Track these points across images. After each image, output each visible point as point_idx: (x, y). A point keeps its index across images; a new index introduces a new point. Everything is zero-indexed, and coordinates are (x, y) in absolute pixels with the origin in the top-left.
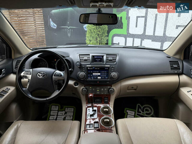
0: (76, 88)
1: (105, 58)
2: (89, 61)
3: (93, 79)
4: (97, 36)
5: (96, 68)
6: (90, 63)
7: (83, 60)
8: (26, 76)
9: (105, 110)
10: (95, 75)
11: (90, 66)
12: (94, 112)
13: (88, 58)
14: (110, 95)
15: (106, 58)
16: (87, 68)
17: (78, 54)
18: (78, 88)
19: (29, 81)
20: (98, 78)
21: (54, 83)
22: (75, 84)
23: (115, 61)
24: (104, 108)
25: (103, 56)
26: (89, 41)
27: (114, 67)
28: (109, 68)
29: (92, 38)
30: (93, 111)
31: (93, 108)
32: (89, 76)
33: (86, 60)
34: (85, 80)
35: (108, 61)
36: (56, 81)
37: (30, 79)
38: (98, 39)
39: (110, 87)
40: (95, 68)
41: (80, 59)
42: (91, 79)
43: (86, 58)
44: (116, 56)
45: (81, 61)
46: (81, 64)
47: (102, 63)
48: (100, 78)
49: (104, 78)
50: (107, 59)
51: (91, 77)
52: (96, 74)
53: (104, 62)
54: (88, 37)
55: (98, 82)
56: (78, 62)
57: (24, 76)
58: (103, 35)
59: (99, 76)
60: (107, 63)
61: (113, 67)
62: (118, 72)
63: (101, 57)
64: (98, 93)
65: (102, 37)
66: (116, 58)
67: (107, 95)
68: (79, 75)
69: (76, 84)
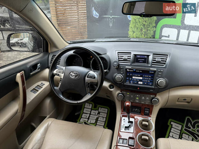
0: (111, 91)
1: (151, 58)
2: (130, 61)
3: (132, 84)
4: (142, 27)
5: (138, 70)
6: (130, 64)
7: (122, 59)
8: (59, 74)
9: (144, 123)
10: (135, 79)
11: (131, 67)
12: (130, 124)
13: (128, 58)
14: (153, 106)
15: (153, 58)
16: (126, 69)
17: (117, 52)
18: (114, 92)
19: (61, 80)
20: (139, 83)
21: (87, 86)
22: (110, 86)
23: (165, 63)
24: (143, 120)
25: (148, 56)
26: (132, 33)
27: (162, 72)
28: (155, 72)
29: (136, 29)
30: (129, 122)
31: (129, 119)
32: (128, 79)
33: (125, 60)
34: (123, 83)
35: (155, 62)
36: (89, 83)
37: (63, 78)
38: (144, 30)
39: (154, 96)
40: (136, 70)
41: (119, 58)
42: (130, 83)
43: (125, 57)
44: (167, 57)
45: (119, 60)
46: (119, 64)
47: (146, 64)
48: (141, 83)
49: (147, 84)
50: (153, 60)
51: (130, 81)
52: (137, 78)
53: (149, 64)
54: (131, 28)
55: (138, 88)
56: (115, 62)
57: (56, 74)
58: (149, 26)
59: (140, 80)
60: (153, 65)
61: (160, 72)
62: (167, 78)
63: (146, 57)
64: (137, 101)
65: (148, 28)
66: (166, 59)
67: (148, 105)
68: (115, 77)
69: (112, 87)
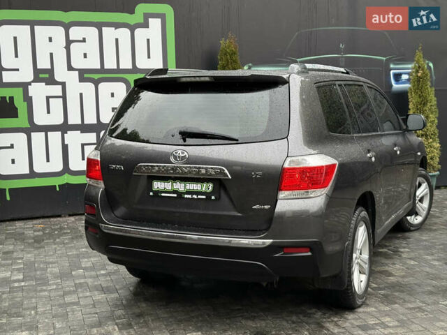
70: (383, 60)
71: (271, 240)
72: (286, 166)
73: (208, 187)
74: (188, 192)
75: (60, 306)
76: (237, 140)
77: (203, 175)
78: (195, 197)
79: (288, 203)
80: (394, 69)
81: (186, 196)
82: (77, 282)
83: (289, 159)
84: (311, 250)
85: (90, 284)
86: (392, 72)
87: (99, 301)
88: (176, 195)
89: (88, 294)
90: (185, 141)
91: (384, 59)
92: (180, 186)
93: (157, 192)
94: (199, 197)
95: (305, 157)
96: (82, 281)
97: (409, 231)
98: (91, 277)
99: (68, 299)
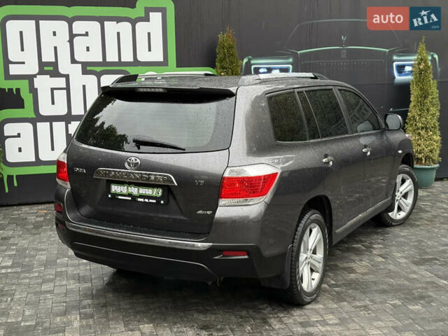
70: (385, 52)
71: (211, 244)
72: (226, 175)
73: (158, 192)
74: (141, 196)
75: (35, 293)
76: (184, 150)
77: (152, 181)
78: (147, 200)
79: (227, 210)
80: (397, 61)
81: (139, 200)
82: (59, 270)
83: (228, 169)
84: (248, 254)
85: (70, 272)
86: (395, 64)
87: (72, 291)
88: (130, 198)
89: (64, 283)
90: (139, 148)
91: (388, 50)
92: (134, 191)
93: (115, 195)
94: (151, 201)
95: (244, 168)
96: (64, 269)
97: (391, 226)
98: (73, 265)
99: (45, 287)
